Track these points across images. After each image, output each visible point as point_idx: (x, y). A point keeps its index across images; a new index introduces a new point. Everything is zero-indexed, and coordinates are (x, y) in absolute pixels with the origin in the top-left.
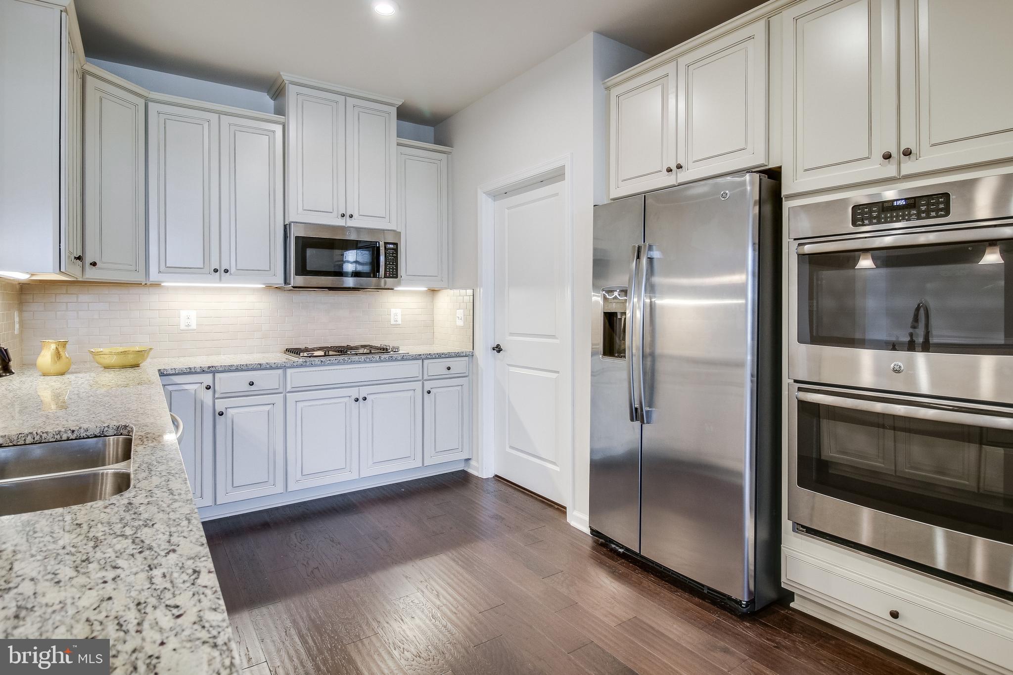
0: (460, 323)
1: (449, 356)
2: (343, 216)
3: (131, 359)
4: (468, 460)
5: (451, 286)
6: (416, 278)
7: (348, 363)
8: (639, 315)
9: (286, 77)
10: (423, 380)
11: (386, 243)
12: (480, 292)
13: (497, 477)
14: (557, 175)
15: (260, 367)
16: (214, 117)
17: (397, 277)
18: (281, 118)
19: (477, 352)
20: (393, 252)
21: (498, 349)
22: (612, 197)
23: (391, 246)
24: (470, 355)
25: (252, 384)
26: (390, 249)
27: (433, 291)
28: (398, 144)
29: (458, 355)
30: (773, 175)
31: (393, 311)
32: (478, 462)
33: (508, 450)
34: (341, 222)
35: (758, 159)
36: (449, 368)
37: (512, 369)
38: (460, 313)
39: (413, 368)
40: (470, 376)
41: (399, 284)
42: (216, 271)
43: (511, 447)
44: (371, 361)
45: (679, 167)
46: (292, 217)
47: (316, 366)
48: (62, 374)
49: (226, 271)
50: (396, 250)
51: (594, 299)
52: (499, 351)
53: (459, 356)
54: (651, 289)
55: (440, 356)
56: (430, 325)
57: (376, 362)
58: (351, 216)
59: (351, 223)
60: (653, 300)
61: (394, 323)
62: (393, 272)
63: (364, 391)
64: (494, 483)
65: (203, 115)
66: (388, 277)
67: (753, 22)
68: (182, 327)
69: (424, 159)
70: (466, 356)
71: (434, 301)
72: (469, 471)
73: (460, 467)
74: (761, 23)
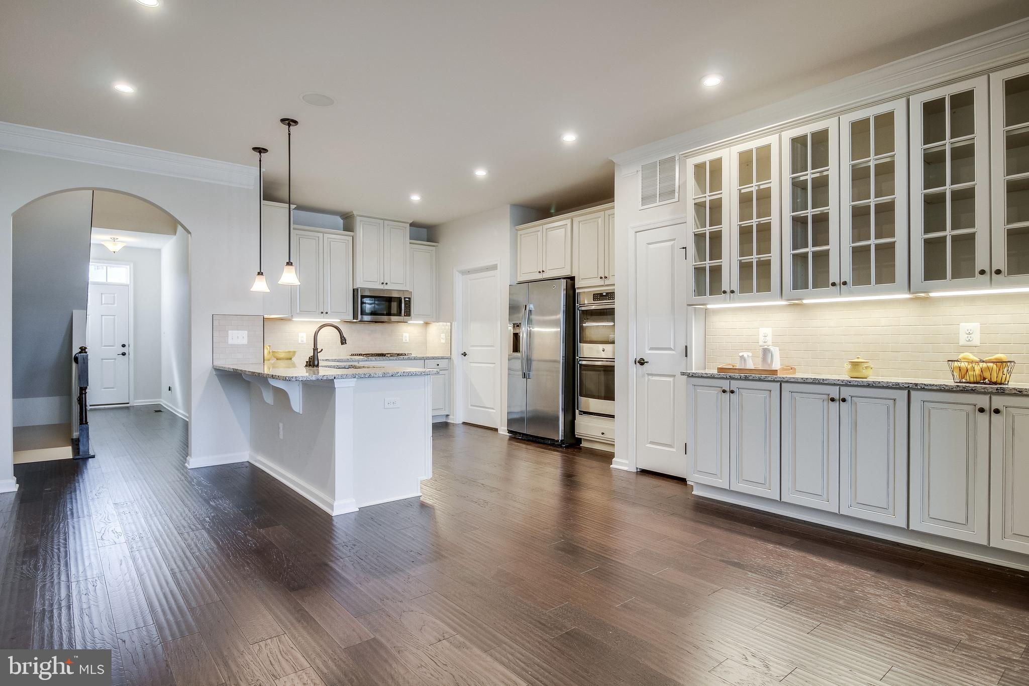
0: (443, 341)
1: (438, 358)
2: (383, 283)
3: (288, 356)
4: (447, 416)
5: (438, 320)
6: (419, 316)
7: (388, 360)
8: (525, 335)
9: (355, 213)
11: (405, 298)
12: (455, 324)
13: (464, 423)
14: (494, 267)
16: (321, 235)
17: (410, 316)
18: (351, 233)
19: (453, 357)
20: (408, 303)
21: (465, 354)
22: (518, 280)
23: (407, 299)
24: (449, 358)
26: (407, 301)
27: (426, 323)
28: (410, 243)
29: (442, 358)
30: (572, 279)
31: (405, 334)
32: (453, 416)
33: (470, 407)
34: (381, 287)
35: (567, 272)
36: (438, 365)
37: (472, 364)
38: (443, 336)
39: (419, 364)
40: (449, 369)
41: (411, 319)
42: (322, 313)
43: (472, 405)
44: (399, 360)
45: (543, 271)
46: (359, 285)
47: (373, 361)
48: (269, 360)
49: (327, 313)
50: (410, 301)
51: (509, 328)
52: (465, 355)
53: (444, 359)
54: (530, 321)
55: (433, 358)
56: (425, 343)
57: (401, 360)
58: (387, 284)
59: (386, 287)
60: (531, 329)
61: (405, 341)
62: (408, 314)
64: (462, 425)
65: (316, 234)
66: (406, 316)
67: (567, 218)
68: (300, 342)
69: (423, 250)
70: (447, 359)
71: (426, 329)
72: (449, 421)
73: (443, 420)
74: (570, 220)
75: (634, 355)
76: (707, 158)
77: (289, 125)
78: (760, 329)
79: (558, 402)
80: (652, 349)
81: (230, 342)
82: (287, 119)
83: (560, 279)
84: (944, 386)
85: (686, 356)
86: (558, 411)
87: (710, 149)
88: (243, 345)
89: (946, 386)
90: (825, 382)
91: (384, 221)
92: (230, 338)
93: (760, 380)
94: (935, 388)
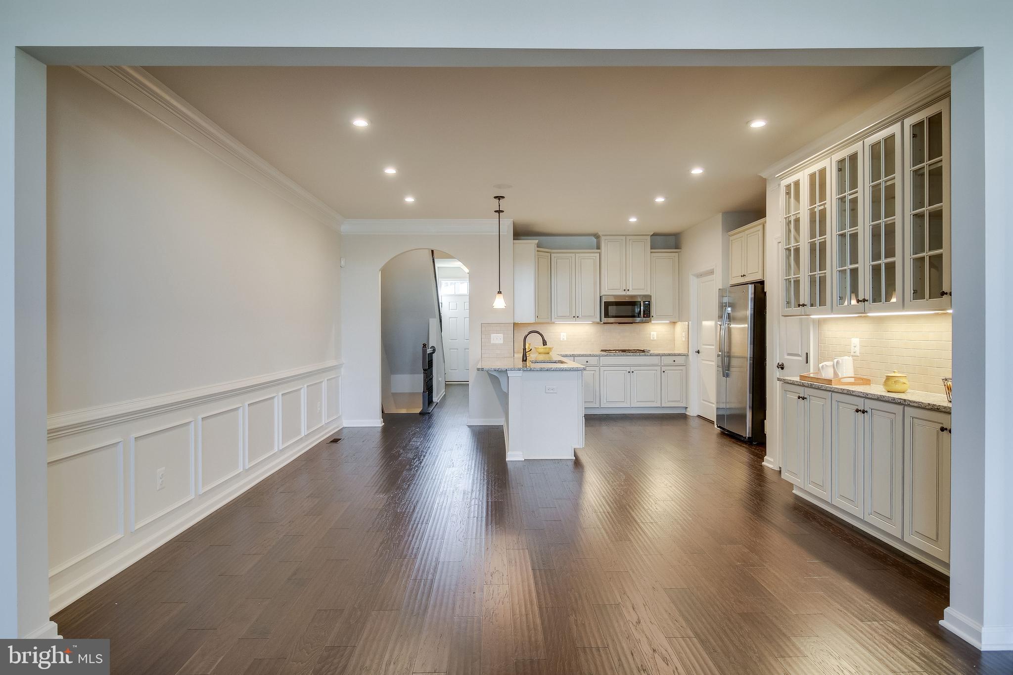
0: (684, 339)
1: (675, 355)
2: (625, 290)
4: (686, 408)
5: (680, 320)
6: (661, 317)
7: (625, 356)
9: (600, 234)
10: (661, 366)
11: (644, 301)
12: (690, 323)
13: (699, 416)
14: (711, 272)
15: (590, 356)
16: (573, 255)
17: (652, 317)
18: (599, 251)
19: (689, 353)
20: (648, 307)
21: (698, 352)
22: (730, 284)
23: (646, 302)
24: (686, 355)
25: (587, 362)
26: (646, 304)
27: (673, 323)
28: (651, 252)
29: (679, 355)
30: (762, 283)
31: (652, 333)
32: (690, 408)
33: (702, 402)
34: (624, 293)
35: (758, 277)
36: (674, 361)
37: (704, 362)
38: (684, 333)
39: (656, 360)
40: (685, 365)
41: (653, 320)
42: (574, 317)
43: (703, 400)
44: (635, 356)
45: (745, 275)
46: (603, 293)
47: (612, 356)
49: (578, 317)
50: (649, 304)
53: (680, 355)
55: (670, 355)
56: (673, 340)
57: (639, 356)
58: (628, 290)
59: (628, 293)
61: (652, 339)
62: (649, 315)
63: (633, 369)
64: (697, 418)
65: (570, 255)
66: (646, 317)
67: (760, 224)
68: (561, 340)
69: (665, 258)
70: (684, 355)
71: (674, 328)
72: (687, 413)
73: (683, 412)
74: (761, 226)
75: (778, 361)
76: (791, 180)
77: (499, 199)
78: (852, 339)
79: (746, 402)
80: (789, 354)
81: (492, 342)
82: (497, 197)
83: (748, 284)
84: (921, 404)
85: (807, 362)
86: (745, 409)
87: (793, 172)
88: (501, 344)
89: (922, 403)
90: (854, 394)
91: (628, 236)
92: (492, 339)
93: (818, 388)
94: (916, 405)
